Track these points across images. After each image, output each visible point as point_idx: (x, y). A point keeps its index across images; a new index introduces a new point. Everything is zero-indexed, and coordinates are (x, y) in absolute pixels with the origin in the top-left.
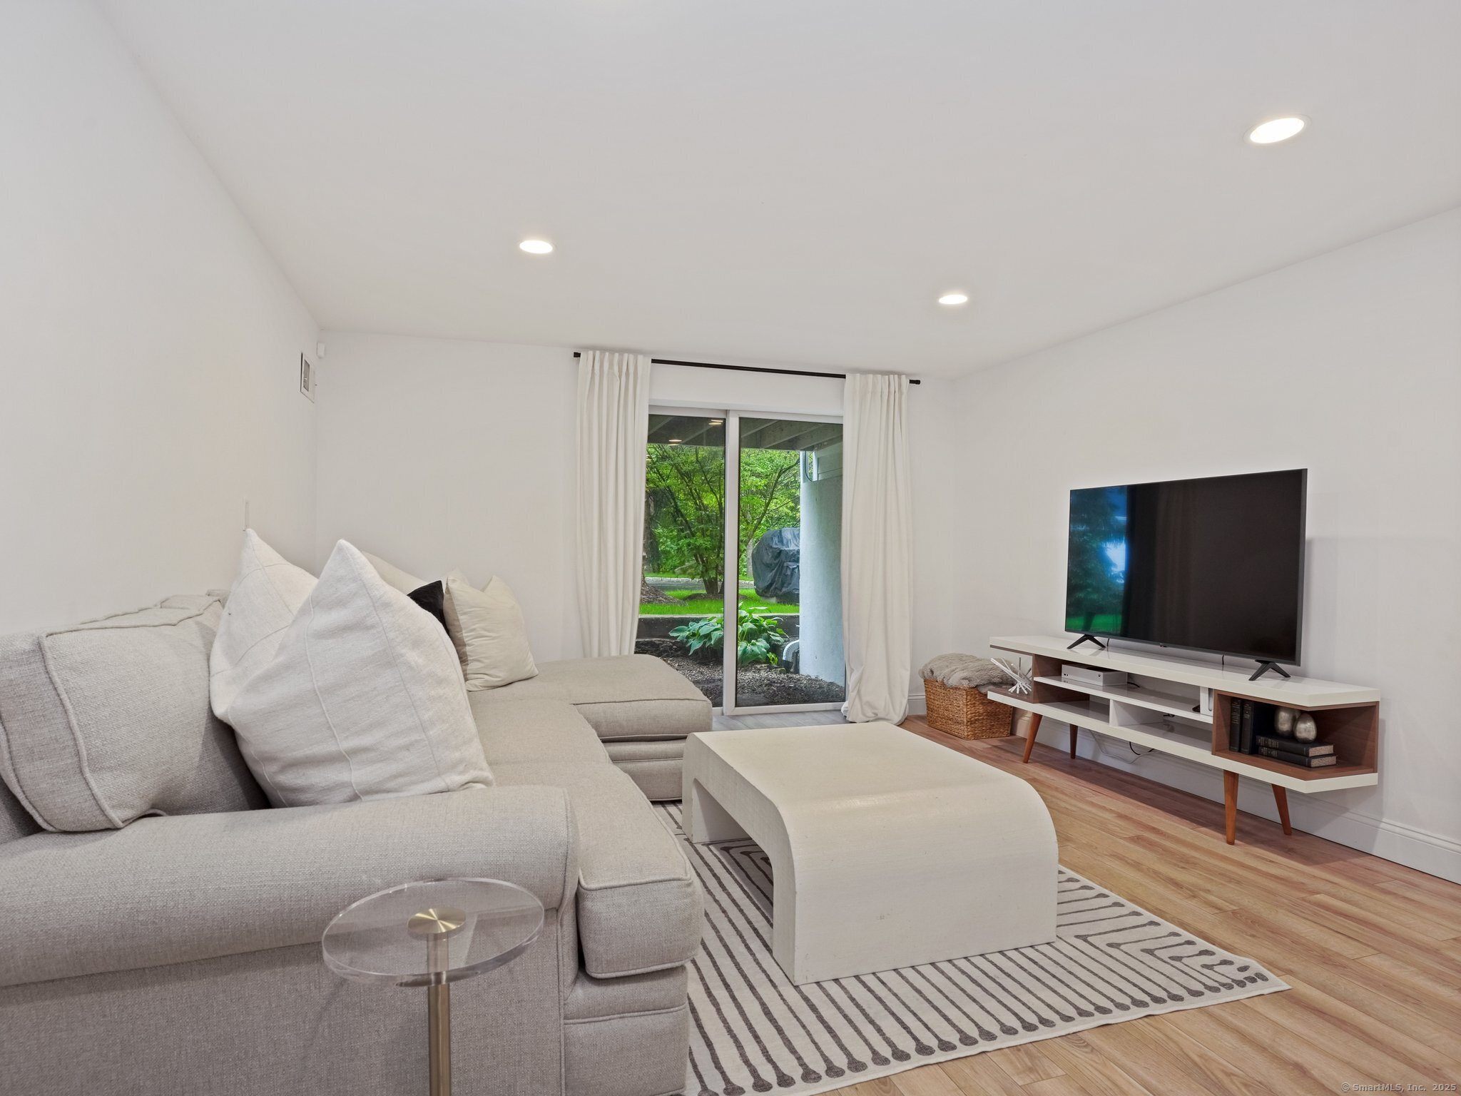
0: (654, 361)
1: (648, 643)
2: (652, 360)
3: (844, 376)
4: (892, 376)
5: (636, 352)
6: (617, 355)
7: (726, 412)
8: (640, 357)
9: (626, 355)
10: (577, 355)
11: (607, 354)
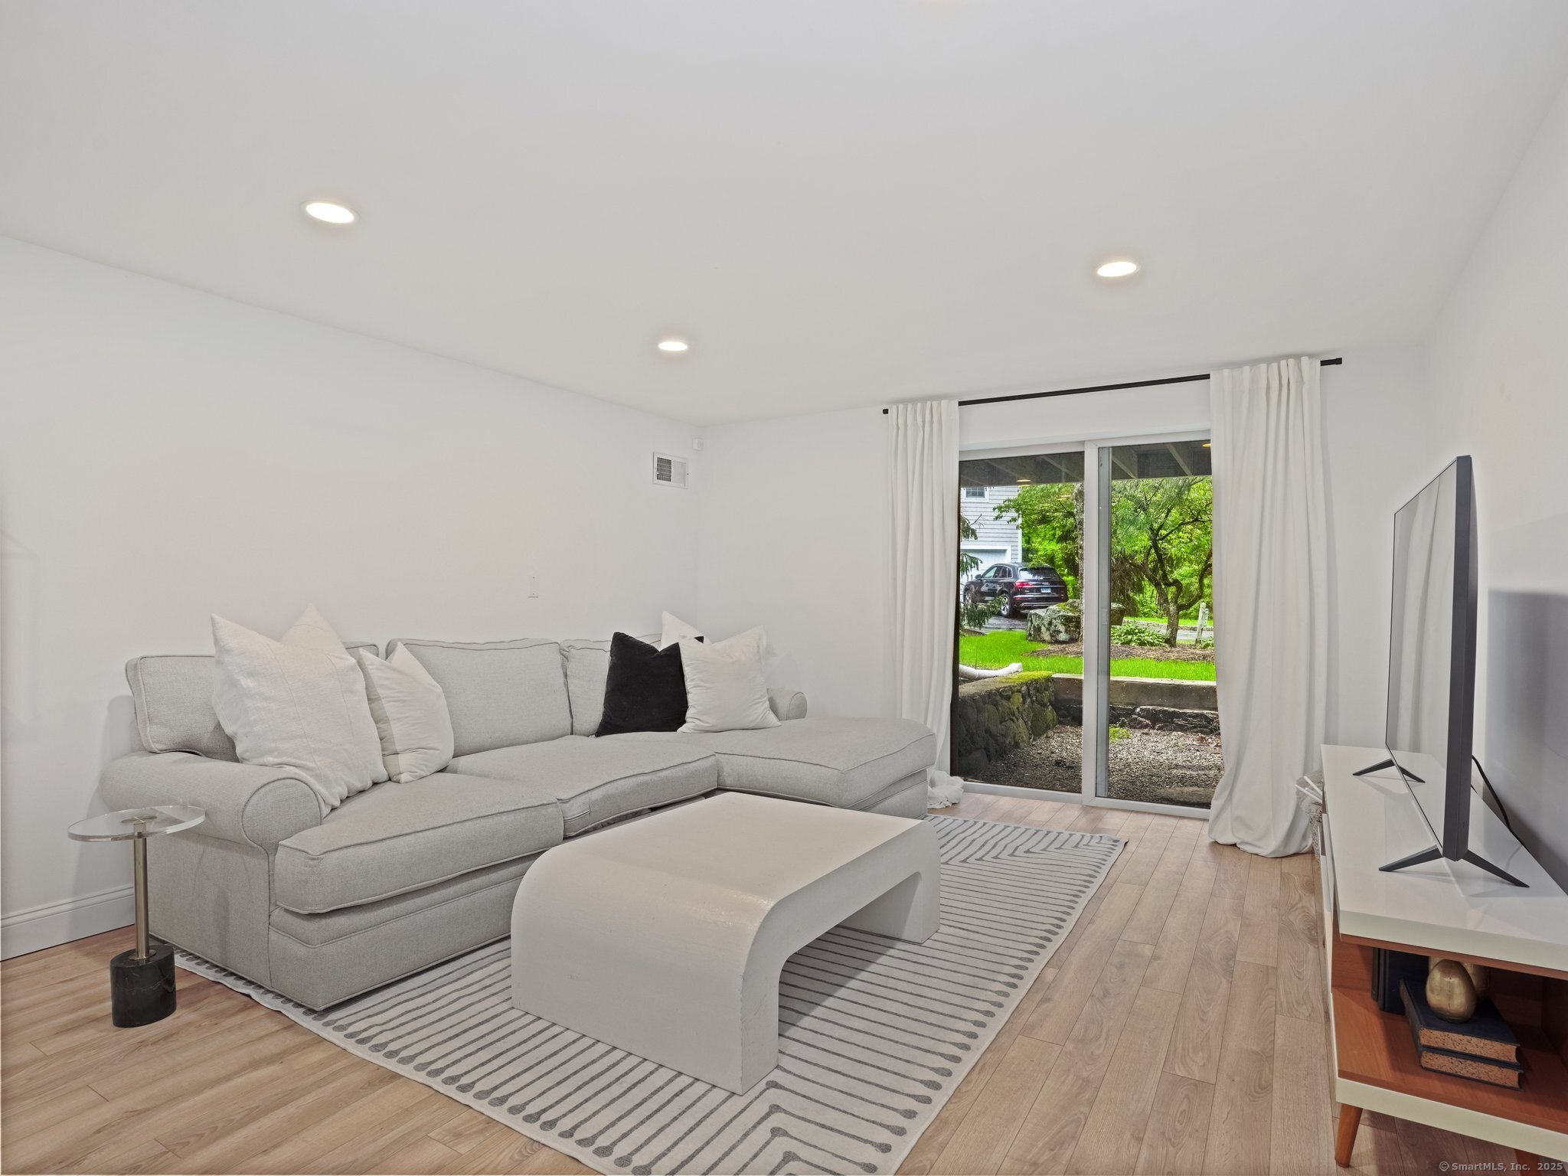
0: (961, 404)
1: (1197, 716)
2: (959, 402)
3: (1207, 377)
4: (1283, 363)
5: (939, 398)
6: (919, 405)
7: (1083, 443)
8: (944, 402)
9: (929, 403)
10: (886, 411)
11: (910, 406)
